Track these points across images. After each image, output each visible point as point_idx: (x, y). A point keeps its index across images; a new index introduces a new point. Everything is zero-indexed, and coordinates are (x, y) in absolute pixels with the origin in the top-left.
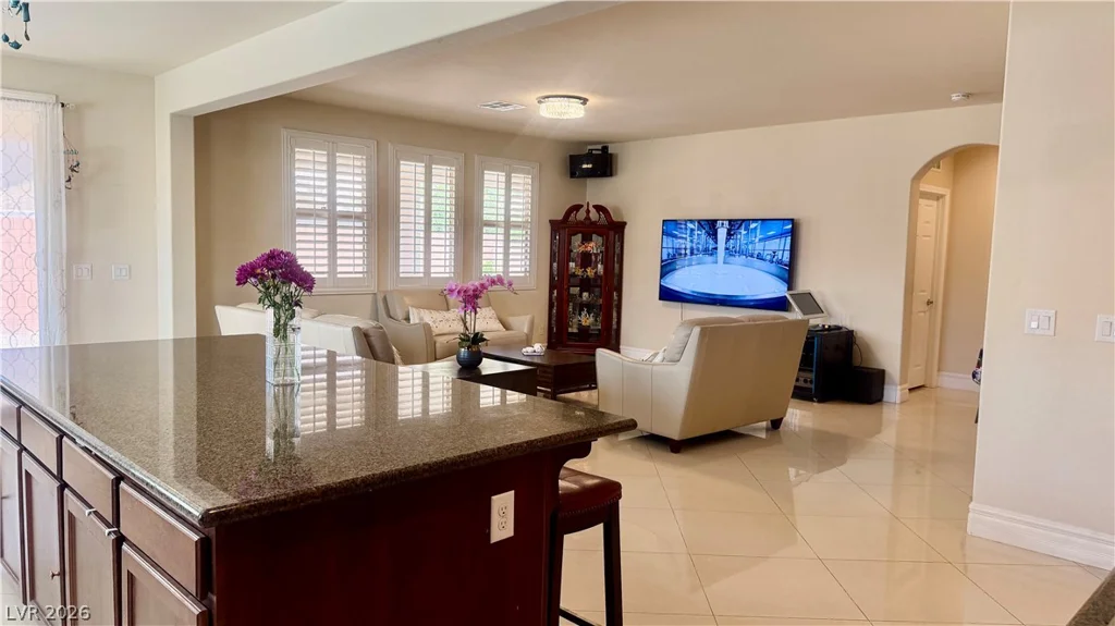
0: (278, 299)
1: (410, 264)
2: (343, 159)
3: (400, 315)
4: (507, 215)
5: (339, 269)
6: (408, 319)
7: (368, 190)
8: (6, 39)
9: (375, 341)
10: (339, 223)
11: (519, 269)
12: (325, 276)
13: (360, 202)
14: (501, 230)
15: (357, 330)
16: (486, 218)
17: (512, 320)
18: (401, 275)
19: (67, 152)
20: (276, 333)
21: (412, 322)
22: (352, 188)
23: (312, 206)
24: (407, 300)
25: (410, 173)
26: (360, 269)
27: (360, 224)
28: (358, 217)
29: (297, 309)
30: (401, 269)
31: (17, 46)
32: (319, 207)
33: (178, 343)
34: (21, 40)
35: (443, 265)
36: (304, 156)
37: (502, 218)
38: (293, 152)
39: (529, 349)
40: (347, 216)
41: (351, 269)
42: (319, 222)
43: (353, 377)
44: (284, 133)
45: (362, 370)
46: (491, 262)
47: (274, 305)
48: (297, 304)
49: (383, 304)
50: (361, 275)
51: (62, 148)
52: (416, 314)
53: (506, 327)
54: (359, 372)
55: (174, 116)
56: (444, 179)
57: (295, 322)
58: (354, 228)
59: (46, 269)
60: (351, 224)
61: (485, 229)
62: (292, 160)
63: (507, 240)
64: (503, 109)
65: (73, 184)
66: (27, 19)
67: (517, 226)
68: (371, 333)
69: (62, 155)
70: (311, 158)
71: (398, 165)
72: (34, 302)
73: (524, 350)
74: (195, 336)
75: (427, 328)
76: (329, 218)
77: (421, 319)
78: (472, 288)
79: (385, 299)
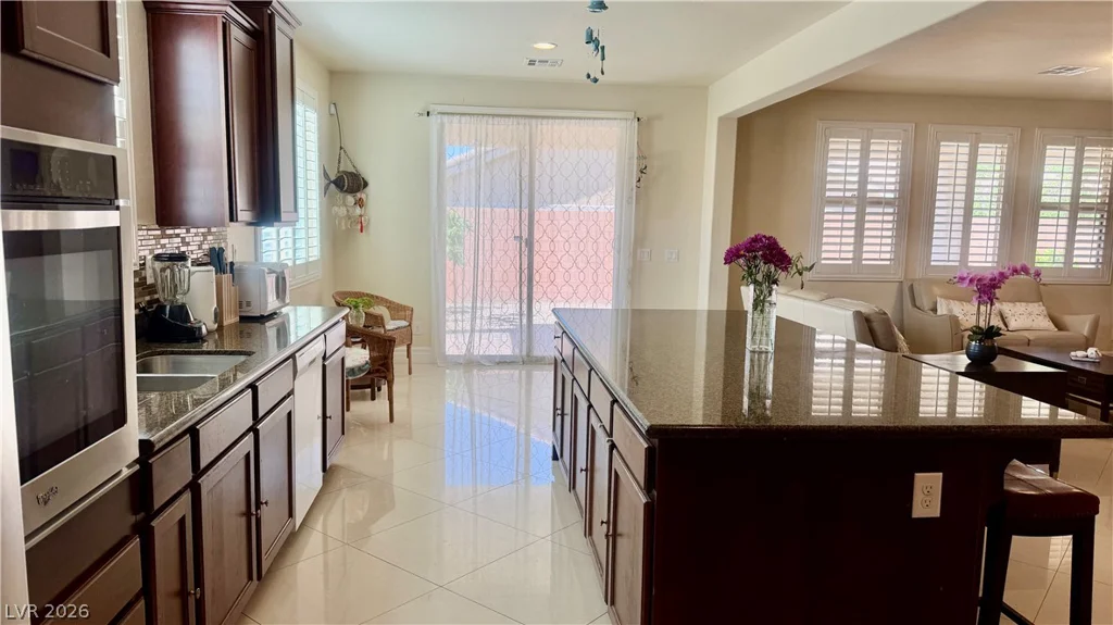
0: (759, 277)
1: (943, 251)
2: (878, 146)
3: (926, 305)
4: (1076, 195)
5: (865, 256)
6: (934, 310)
7: (902, 175)
8: (589, 76)
9: (876, 326)
10: (868, 210)
11: (1087, 260)
12: (850, 262)
13: (893, 187)
14: (1065, 214)
15: (858, 315)
16: (1044, 199)
17: (1068, 319)
18: (932, 263)
19: (639, 158)
20: (755, 307)
21: (939, 313)
22: (885, 174)
23: (841, 194)
24: (937, 290)
25: (951, 156)
26: (888, 256)
27: (891, 210)
28: (888, 203)
29: (775, 287)
30: (933, 257)
31: (596, 80)
32: (848, 194)
34: (599, 76)
35: (984, 256)
36: (836, 144)
37: (1068, 200)
38: (827, 142)
39: (1080, 354)
40: (877, 202)
41: (876, 256)
42: (847, 209)
43: (872, 366)
44: (820, 125)
45: (882, 360)
46: (1048, 253)
47: (755, 282)
48: (775, 282)
49: (909, 292)
50: (888, 263)
51: (636, 155)
52: (944, 307)
53: (1059, 326)
54: (879, 362)
55: (721, 119)
56: (992, 160)
57: (773, 298)
58: (884, 214)
59: (619, 252)
60: (880, 210)
61: (1043, 213)
62: (826, 150)
63: (1072, 227)
64: (1070, 74)
65: (642, 184)
66: (603, 59)
67: (1088, 208)
68: (872, 318)
69: (635, 161)
70: (845, 147)
71: (938, 146)
72: (610, 278)
73: (1073, 353)
75: (954, 320)
76: (858, 206)
77: (950, 310)
78: (990, 276)
79: (911, 288)
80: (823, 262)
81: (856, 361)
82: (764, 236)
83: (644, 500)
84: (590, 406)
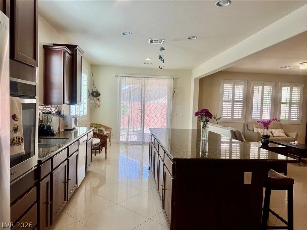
0: (204, 120)
1: (255, 115)
2: (237, 86)
3: (251, 129)
4: (291, 100)
5: (234, 116)
6: (253, 131)
7: (244, 94)
8: (160, 67)
9: (237, 134)
10: (235, 103)
11: (294, 118)
12: (230, 117)
13: (241, 97)
14: (288, 105)
15: (232, 131)
16: (282, 101)
17: (290, 134)
18: (253, 118)
19: (173, 89)
20: (203, 128)
21: (255, 131)
22: (239, 94)
23: (227, 99)
24: (254, 125)
25: (257, 89)
26: (240, 116)
27: (241, 104)
28: (240, 102)
29: (208, 123)
30: (253, 116)
31: (161, 68)
32: (230, 99)
33: (193, 130)
34: (162, 67)
35: (266, 116)
36: (226, 86)
37: (289, 101)
38: (224, 85)
39: (293, 143)
40: (237, 101)
41: (237, 116)
42: (229, 103)
44: (222, 81)
45: (240, 144)
46: (284, 115)
47: (203, 121)
48: (208, 121)
49: (246, 126)
50: (241, 118)
51: (172, 88)
52: (256, 129)
53: (287, 135)
54: (239, 145)
55: (195, 79)
56: (268, 90)
57: (208, 126)
58: (239, 105)
59: (168, 114)
60: (238, 103)
61: (282, 105)
62: (223, 87)
63: (290, 108)
64: (287, 68)
65: (174, 95)
66: (163, 63)
67: (294, 104)
68: (236, 132)
69: (172, 89)
70: (228, 87)
71: (254, 86)
72: (165, 121)
73: (291, 143)
74: (197, 129)
75: (259, 133)
76: (232, 102)
77: (258, 131)
78: (267, 121)
79: (247, 125)
80: (223, 117)
81: (233, 145)
82: (205, 109)
83: (172, 178)
84: (159, 154)
